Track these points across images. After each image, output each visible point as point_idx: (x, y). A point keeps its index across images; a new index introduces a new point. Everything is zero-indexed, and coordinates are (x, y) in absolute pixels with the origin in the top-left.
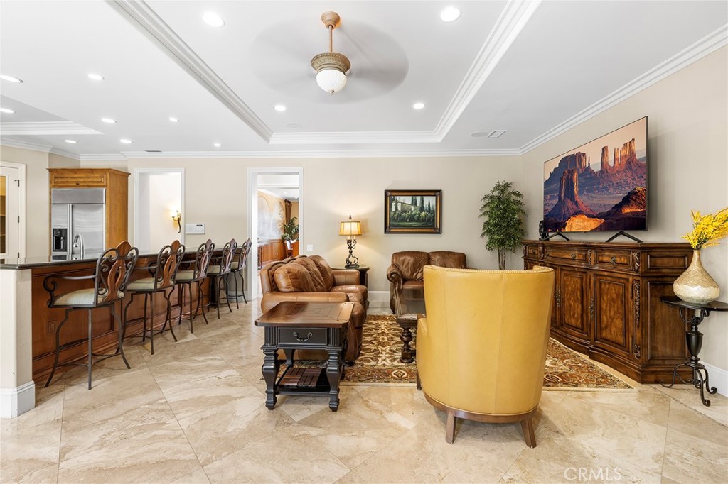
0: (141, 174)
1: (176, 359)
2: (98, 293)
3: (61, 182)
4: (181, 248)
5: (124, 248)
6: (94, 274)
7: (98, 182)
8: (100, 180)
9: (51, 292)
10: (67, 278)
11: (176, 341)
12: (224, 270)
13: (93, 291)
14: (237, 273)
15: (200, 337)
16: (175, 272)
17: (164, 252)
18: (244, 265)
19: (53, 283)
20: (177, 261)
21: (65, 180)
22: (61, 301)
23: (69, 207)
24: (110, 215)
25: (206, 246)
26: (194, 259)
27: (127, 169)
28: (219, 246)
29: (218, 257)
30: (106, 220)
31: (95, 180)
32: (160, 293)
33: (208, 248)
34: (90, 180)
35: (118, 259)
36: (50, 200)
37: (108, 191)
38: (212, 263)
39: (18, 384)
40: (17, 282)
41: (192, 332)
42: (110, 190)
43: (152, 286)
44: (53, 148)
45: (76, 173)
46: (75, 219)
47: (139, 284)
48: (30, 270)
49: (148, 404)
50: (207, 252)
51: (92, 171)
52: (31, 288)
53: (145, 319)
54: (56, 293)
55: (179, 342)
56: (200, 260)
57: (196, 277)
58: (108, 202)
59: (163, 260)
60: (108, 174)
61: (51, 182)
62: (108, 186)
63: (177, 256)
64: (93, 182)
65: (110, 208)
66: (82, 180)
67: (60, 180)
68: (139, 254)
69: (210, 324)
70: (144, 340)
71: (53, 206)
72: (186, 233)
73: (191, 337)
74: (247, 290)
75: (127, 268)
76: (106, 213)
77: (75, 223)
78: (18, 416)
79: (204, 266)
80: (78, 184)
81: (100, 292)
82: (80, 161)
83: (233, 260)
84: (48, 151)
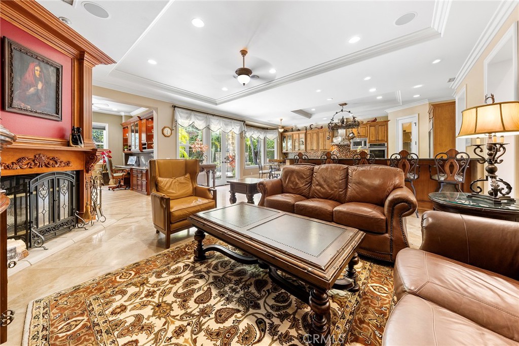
24: (435, 136)
36: (429, 130)
42: (436, 119)
60: (434, 108)
61: (429, 120)
62: (434, 116)
65: (436, 131)
84: (428, 102)
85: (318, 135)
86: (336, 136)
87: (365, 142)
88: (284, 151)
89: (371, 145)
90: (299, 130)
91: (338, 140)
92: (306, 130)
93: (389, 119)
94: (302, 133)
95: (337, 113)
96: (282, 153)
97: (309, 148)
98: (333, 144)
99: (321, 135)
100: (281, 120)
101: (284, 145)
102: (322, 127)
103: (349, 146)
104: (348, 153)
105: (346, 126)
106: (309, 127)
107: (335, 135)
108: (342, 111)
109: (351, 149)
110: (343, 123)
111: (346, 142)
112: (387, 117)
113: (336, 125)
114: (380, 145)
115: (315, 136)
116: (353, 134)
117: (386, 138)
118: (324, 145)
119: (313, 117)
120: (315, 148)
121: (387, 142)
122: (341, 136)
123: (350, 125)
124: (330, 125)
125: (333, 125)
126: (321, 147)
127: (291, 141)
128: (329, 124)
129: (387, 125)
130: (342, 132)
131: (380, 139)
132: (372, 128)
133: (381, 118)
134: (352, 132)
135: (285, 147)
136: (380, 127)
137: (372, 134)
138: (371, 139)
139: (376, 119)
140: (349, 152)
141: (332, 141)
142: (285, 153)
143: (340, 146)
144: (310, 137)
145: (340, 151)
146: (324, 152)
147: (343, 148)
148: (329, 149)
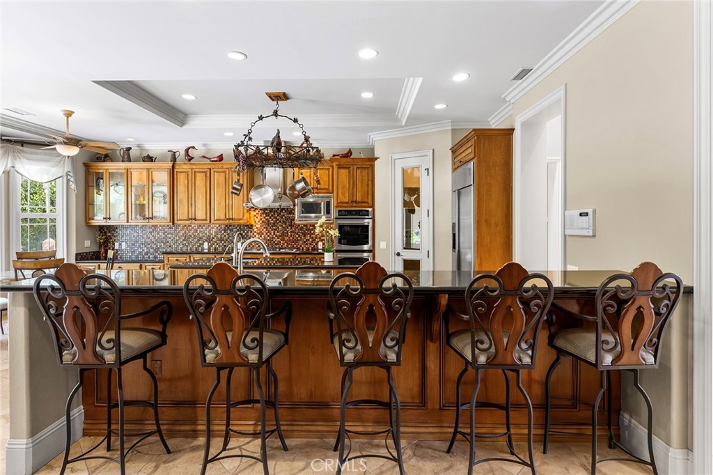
3: (456, 163)
21: (457, 159)
23: (457, 194)
30: (474, 210)
31: (469, 151)
34: (467, 153)
36: (452, 187)
37: (476, 165)
42: (479, 163)
45: (462, 147)
46: (461, 210)
51: (467, 139)
58: (475, 182)
60: (476, 138)
61: (452, 165)
62: (476, 157)
66: (464, 155)
71: (453, 195)
72: (566, 232)
76: (474, 199)
77: (460, 214)
80: (461, 163)
84: (450, 128)
85: (209, 179)
86: (261, 186)
87: (328, 204)
88: (99, 220)
89: (342, 214)
90: (150, 159)
91: (265, 197)
92: (174, 159)
93: (376, 156)
94: (159, 169)
95: (261, 118)
96: (90, 227)
97: (181, 212)
98: (250, 205)
99: (218, 178)
100: (69, 114)
101: (99, 199)
102: (221, 158)
103: (291, 212)
104: (289, 229)
105: (288, 159)
106: (183, 153)
107: (258, 182)
108: (276, 114)
109: (297, 221)
110: (279, 150)
111: (286, 203)
112: (372, 150)
113: (258, 151)
114: (359, 213)
115: (200, 180)
116: (306, 183)
117: (370, 197)
118: (228, 207)
119: (194, 124)
120: (200, 214)
121: (373, 206)
122: (274, 186)
123: (298, 158)
124: (242, 149)
125: (250, 151)
126: (218, 213)
127: (122, 189)
128: (237, 146)
129: (373, 167)
130: (273, 173)
131: (359, 199)
132: (344, 172)
133: (360, 150)
134: (304, 179)
135: (103, 208)
136: (359, 171)
137: (344, 188)
138: (341, 198)
139: (350, 153)
140: (291, 226)
141: (249, 200)
142: (101, 228)
143: (270, 211)
144: (184, 182)
145: (268, 224)
146: (227, 226)
147: (275, 218)
148: (240, 219)
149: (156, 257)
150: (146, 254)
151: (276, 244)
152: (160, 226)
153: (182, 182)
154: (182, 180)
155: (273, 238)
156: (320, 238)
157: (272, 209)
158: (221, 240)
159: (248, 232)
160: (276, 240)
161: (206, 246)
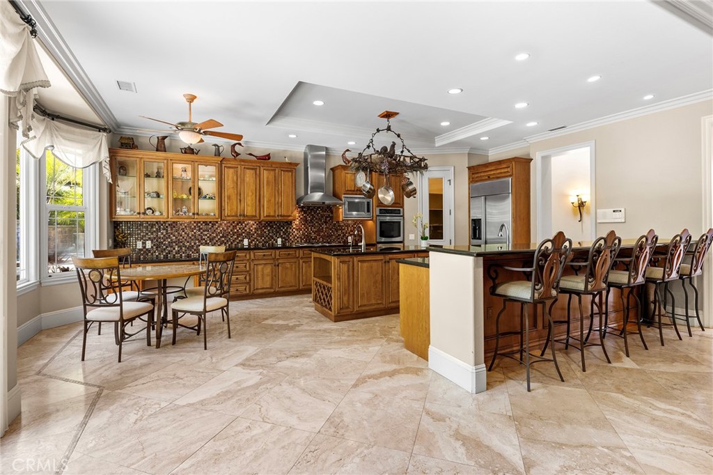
0: (543, 158)
1: (619, 390)
2: (535, 289)
3: (477, 177)
4: (617, 241)
5: (559, 239)
6: (532, 267)
7: (505, 172)
8: (506, 170)
9: (494, 280)
10: (507, 268)
11: (609, 362)
12: (669, 275)
13: (530, 284)
14: (687, 281)
15: (643, 368)
16: (608, 273)
17: (597, 245)
18: (699, 271)
19: (495, 271)
20: (611, 257)
21: (479, 175)
22: (500, 290)
23: (483, 198)
24: (516, 205)
25: (647, 240)
26: (630, 257)
27: (529, 155)
28: (665, 238)
29: (662, 254)
30: (513, 209)
31: (503, 171)
32: (589, 296)
33: (649, 242)
34: (498, 171)
35: (553, 252)
36: (469, 194)
37: (514, 180)
38: (653, 263)
39: (476, 365)
40: (474, 268)
41: (628, 356)
42: (516, 179)
43: (581, 287)
44: (471, 148)
45: (487, 167)
46: (487, 210)
47: (566, 282)
48: (482, 258)
49: (608, 448)
50: (648, 247)
51: (500, 162)
52: (482, 275)
53: (568, 322)
54: (497, 282)
55: (614, 364)
56: (638, 258)
57: (632, 280)
58: (514, 190)
59: (595, 256)
60: (514, 163)
61: (469, 179)
62: (514, 175)
63: (611, 252)
64: (501, 173)
65: (516, 197)
66: (492, 173)
67: (476, 176)
68: (573, 247)
69: (652, 350)
70: (566, 348)
71: (471, 199)
72: (598, 221)
73: (627, 363)
74: (702, 310)
75: (561, 263)
76: (513, 202)
77: (487, 213)
78: (476, 393)
79: (642, 266)
80: (489, 177)
81: (537, 287)
82: (488, 156)
83: (683, 261)
85: (258, 175)
87: (368, 205)
89: (382, 212)
90: (192, 151)
94: (205, 163)
95: (378, 130)
97: (230, 209)
99: (267, 176)
102: (269, 157)
108: (389, 129)
109: (344, 218)
114: (394, 212)
115: (250, 176)
117: (401, 200)
120: (249, 211)
121: (403, 207)
126: (267, 210)
143: (308, 209)
144: (233, 178)
145: (306, 221)
146: (267, 222)
147: (313, 215)
148: (290, 216)
149: (189, 256)
150: (178, 252)
151: (313, 239)
152: (195, 222)
153: (230, 178)
154: (231, 176)
155: (311, 233)
156: (349, 233)
157: (309, 207)
158: (261, 236)
159: (287, 228)
160: (313, 235)
161: (246, 242)
